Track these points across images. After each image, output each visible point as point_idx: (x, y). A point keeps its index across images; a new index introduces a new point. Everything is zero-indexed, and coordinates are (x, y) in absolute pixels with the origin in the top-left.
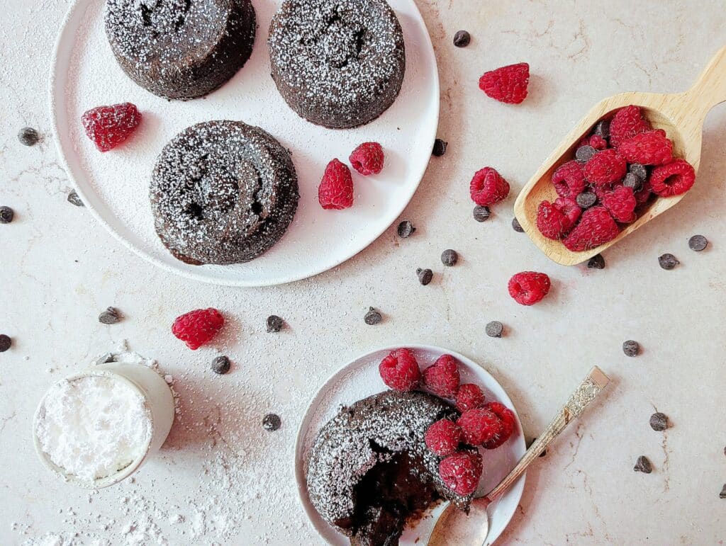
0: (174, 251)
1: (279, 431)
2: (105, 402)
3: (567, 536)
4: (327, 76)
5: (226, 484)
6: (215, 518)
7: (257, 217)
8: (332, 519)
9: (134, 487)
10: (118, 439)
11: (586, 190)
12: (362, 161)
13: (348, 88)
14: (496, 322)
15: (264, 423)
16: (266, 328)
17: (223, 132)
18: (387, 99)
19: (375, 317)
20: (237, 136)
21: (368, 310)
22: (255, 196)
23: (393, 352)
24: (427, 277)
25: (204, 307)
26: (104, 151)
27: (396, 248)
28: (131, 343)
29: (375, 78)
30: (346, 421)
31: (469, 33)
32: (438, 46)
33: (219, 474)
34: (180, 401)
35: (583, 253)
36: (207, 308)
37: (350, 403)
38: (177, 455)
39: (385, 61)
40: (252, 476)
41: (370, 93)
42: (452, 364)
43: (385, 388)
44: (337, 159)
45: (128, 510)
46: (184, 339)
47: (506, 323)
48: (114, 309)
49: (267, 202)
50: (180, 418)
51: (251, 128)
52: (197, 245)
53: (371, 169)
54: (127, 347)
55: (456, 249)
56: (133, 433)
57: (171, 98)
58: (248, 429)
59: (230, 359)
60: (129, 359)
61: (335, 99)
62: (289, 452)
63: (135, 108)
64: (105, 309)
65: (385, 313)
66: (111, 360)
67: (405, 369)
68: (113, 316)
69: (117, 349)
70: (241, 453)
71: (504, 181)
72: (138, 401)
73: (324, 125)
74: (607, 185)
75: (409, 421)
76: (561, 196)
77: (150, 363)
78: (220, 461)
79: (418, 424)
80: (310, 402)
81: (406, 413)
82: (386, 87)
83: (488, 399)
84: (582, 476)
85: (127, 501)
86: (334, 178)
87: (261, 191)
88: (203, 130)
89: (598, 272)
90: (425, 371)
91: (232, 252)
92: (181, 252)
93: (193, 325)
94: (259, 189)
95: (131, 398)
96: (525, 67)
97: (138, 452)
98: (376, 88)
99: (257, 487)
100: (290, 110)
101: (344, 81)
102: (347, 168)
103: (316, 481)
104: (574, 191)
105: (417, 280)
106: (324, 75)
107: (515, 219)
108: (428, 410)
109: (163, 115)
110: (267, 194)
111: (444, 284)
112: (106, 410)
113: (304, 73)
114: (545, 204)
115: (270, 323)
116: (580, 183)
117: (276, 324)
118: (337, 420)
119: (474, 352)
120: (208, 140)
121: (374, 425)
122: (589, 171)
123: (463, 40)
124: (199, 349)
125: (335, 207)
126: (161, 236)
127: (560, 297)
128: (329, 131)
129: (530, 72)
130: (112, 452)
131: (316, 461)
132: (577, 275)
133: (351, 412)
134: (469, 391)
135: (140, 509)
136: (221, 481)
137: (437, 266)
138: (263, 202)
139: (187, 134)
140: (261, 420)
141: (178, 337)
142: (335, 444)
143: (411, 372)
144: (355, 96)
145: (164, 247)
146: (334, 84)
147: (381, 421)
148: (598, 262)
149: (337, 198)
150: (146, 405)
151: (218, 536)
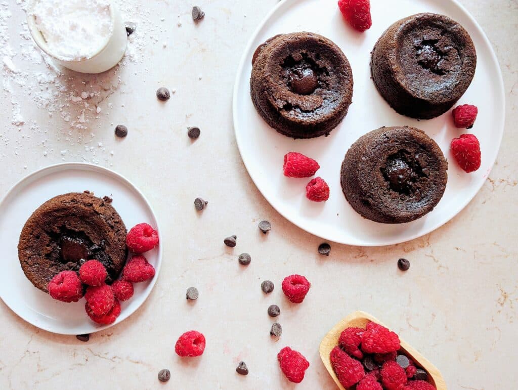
3: (38, 352)
6: (50, 91)
7: (281, 107)
12: (316, 186)
14: (198, 294)
17: (344, 89)
19: (200, 205)
21: (205, 201)
22: (297, 106)
23: (156, 233)
24: (230, 243)
27: (252, 220)
31: (409, 270)
32: (399, 247)
42: (148, 276)
43: (128, 231)
44: (319, 168)
47: (197, 301)
48: (203, 17)
49: (291, 115)
51: (346, 108)
53: (310, 191)
55: (251, 263)
57: (373, 54)
63: (368, 27)
65: (204, 213)
67: (142, 243)
71: (303, 298)
73: (345, 161)
84: (83, 362)
86: (306, 165)
87: (300, 112)
90: (142, 257)
94: (301, 110)
102: (312, 175)
105: (229, 236)
110: (298, 116)
111: (226, 255)
115: (195, 129)
117: (193, 134)
123: (403, 266)
125: (285, 164)
128: (340, 164)
134: (127, 290)
137: (239, 250)
138: (292, 112)
143: (141, 247)
149: (291, 165)
150: (84, 59)
151: (36, 93)
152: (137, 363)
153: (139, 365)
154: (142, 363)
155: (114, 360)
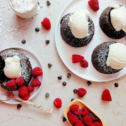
0: (64, 17)
1: (22, 44)
2: (29, 2)
4: (104, 55)
5: (9, 31)
8: (2, 55)
9: (8, 9)
10: (20, 5)
11: (82, 116)
13: (101, 60)
14: (49, 95)
15: (24, 40)
16: (47, 40)
17: (92, 30)
18: (98, 69)
19: (50, 66)
20: (91, 33)
21: (51, 64)
23: (42, 70)
24: (60, 78)
25: (51, 25)
26: (88, 2)
27: (67, 71)
28: (42, 8)
29: (103, 66)
30: (25, 59)
31: (118, 87)
33: (11, 29)
34: (29, 20)
35: (67, 116)
36: (51, 26)
37: (30, 60)
38: (15, 19)
39: (107, 69)
40: (11, 37)
41: (100, 65)
42: (39, 85)
43: (33, 69)
45: (2, 8)
46: (44, 20)
47: (49, 98)
48: (50, 4)
50: (24, 20)
51: (93, 36)
52: (65, 22)
54: (41, 7)
55: (67, 85)
56: (22, 9)
57: (100, 18)
58: (22, 36)
59: (39, 32)
60: (39, 8)
61: (99, 56)
62: (17, 46)
63: (98, 10)
64: (50, 2)
65: (51, 68)
66: (38, 4)
68: (48, 4)
69: (41, 5)
70: (16, 35)
71: (83, 96)
72: (29, 9)
73: (93, 54)
74: (84, 121)
75: (25, 74)
76: (80, 110)
77: (38, 13)
78: (14, 30)
79: (24, 76)
80: (29, 51)
81: (27, 73)
82: (101, 69)
83: (31, 94)
85: (4, 8)
88: (92, 25)
89: (62, 120)
90: (37, 78)
91: (64, 31)
92: (64, 19)
93: (47, 22)
95: (30, 8)
96: (111, 100)
97: (17, 10)
98: (101, 66)
99: (8, 38)
100: (96, 46)
101: (103, 59)
103: (11, 52)
104: (82, 113)
105: (59, 76)
106: (104, 54)
107: (74, 99)
108: (27, 79)
109: (96, 17)
111: (58, 82)
112: (27, 2)
113: (105, 50)
114: (78, 106)
115: (48, 41)
116: (84, 115)
117: (48, 42)
118: (26, 57)
119: (42, 90)
120: (90, 26)
121: (24, 66)
122: (87, 116)
123: (116, 85)
124: (41, 24)
126: (68, 14)
127: (56, 111)
128: (91, 55)
129: (110, 102)
130: (17, 4)
131: (16, 52)
132: (61, 115)
133: (27, 60)
135: (2, 11)
136: (9, 30)
137: (62, 81)
139: (91, 21)
140: (24, 39)
141: (44, 19)
142: (20, 56)
144: (100, 61)
145: (65, 15)
146: (102, 56)
147: (25, 68)
148: (64, 119)
150: (28, 11)
152: (29, 118)
153: (30, 119)
154: (31, 118)
155: (22, 117)
